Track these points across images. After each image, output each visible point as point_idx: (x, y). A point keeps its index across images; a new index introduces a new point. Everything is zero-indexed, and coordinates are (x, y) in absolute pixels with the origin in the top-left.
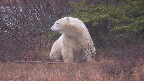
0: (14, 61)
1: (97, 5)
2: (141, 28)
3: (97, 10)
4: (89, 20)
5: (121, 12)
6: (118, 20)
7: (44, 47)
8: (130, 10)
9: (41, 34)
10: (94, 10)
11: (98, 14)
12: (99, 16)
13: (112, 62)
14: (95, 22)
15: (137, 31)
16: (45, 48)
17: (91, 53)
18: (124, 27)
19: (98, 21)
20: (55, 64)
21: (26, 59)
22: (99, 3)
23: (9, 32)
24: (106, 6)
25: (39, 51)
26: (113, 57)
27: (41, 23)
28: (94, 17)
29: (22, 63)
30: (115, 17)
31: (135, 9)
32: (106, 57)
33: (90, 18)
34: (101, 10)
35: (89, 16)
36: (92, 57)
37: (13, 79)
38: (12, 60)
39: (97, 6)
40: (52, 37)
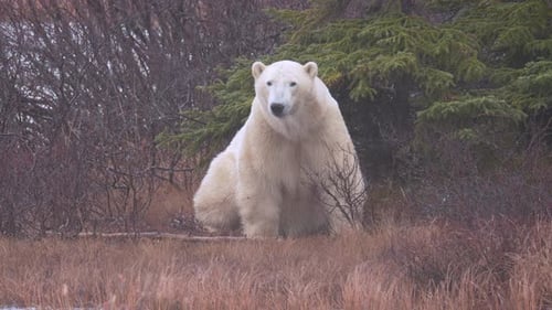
0: (50, 232)
1: (367, 18)
2: (538, 104)
3: (367, 35)
4: (339, 75)
5: (461, 44)
6: (449, 74)
7: (168, 177)
8: (497, 36)
9: (155, 128)
10: (358, 35)
11: (373, 51)
12: (378, 58)
13: (429, 234)
14: (361, 82)
15: (522, 117)
16: (171, 181)
17: (348, 199)
18: (475, 100)
19: (374, 80)
20: (207, 241)
21: (95, 224)
22: (376, 9)
23: (31, 121)
24: (403, 22)
25: (147, 192)
26: (429, 217)
27: (154, 88)
28: (355, 63)
29: (83, 237)
30: (440, 62)
31: (516, 31)
32: (402, 214)
33: (342, 69)
34: (384, 36)
35: (338, 59)
36: (350, 216)
37: (46, 300)
38: (44, 228)
39: (367, 22)
40: (198, 139)
